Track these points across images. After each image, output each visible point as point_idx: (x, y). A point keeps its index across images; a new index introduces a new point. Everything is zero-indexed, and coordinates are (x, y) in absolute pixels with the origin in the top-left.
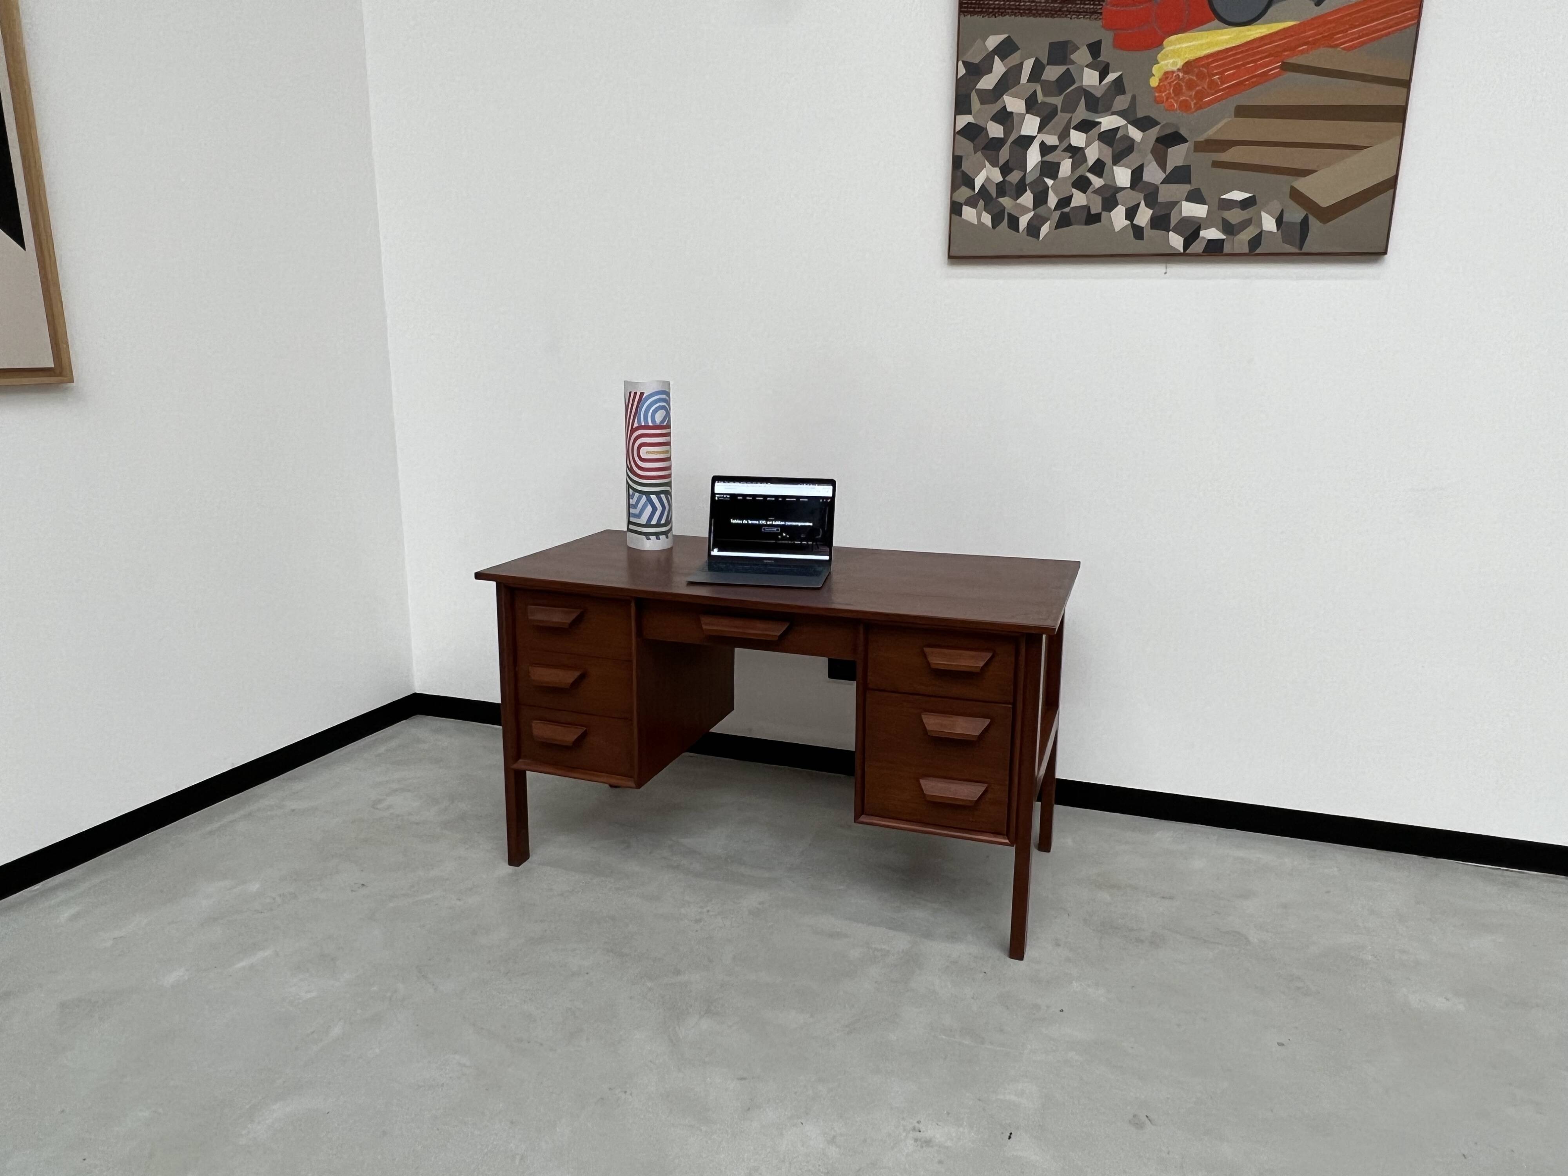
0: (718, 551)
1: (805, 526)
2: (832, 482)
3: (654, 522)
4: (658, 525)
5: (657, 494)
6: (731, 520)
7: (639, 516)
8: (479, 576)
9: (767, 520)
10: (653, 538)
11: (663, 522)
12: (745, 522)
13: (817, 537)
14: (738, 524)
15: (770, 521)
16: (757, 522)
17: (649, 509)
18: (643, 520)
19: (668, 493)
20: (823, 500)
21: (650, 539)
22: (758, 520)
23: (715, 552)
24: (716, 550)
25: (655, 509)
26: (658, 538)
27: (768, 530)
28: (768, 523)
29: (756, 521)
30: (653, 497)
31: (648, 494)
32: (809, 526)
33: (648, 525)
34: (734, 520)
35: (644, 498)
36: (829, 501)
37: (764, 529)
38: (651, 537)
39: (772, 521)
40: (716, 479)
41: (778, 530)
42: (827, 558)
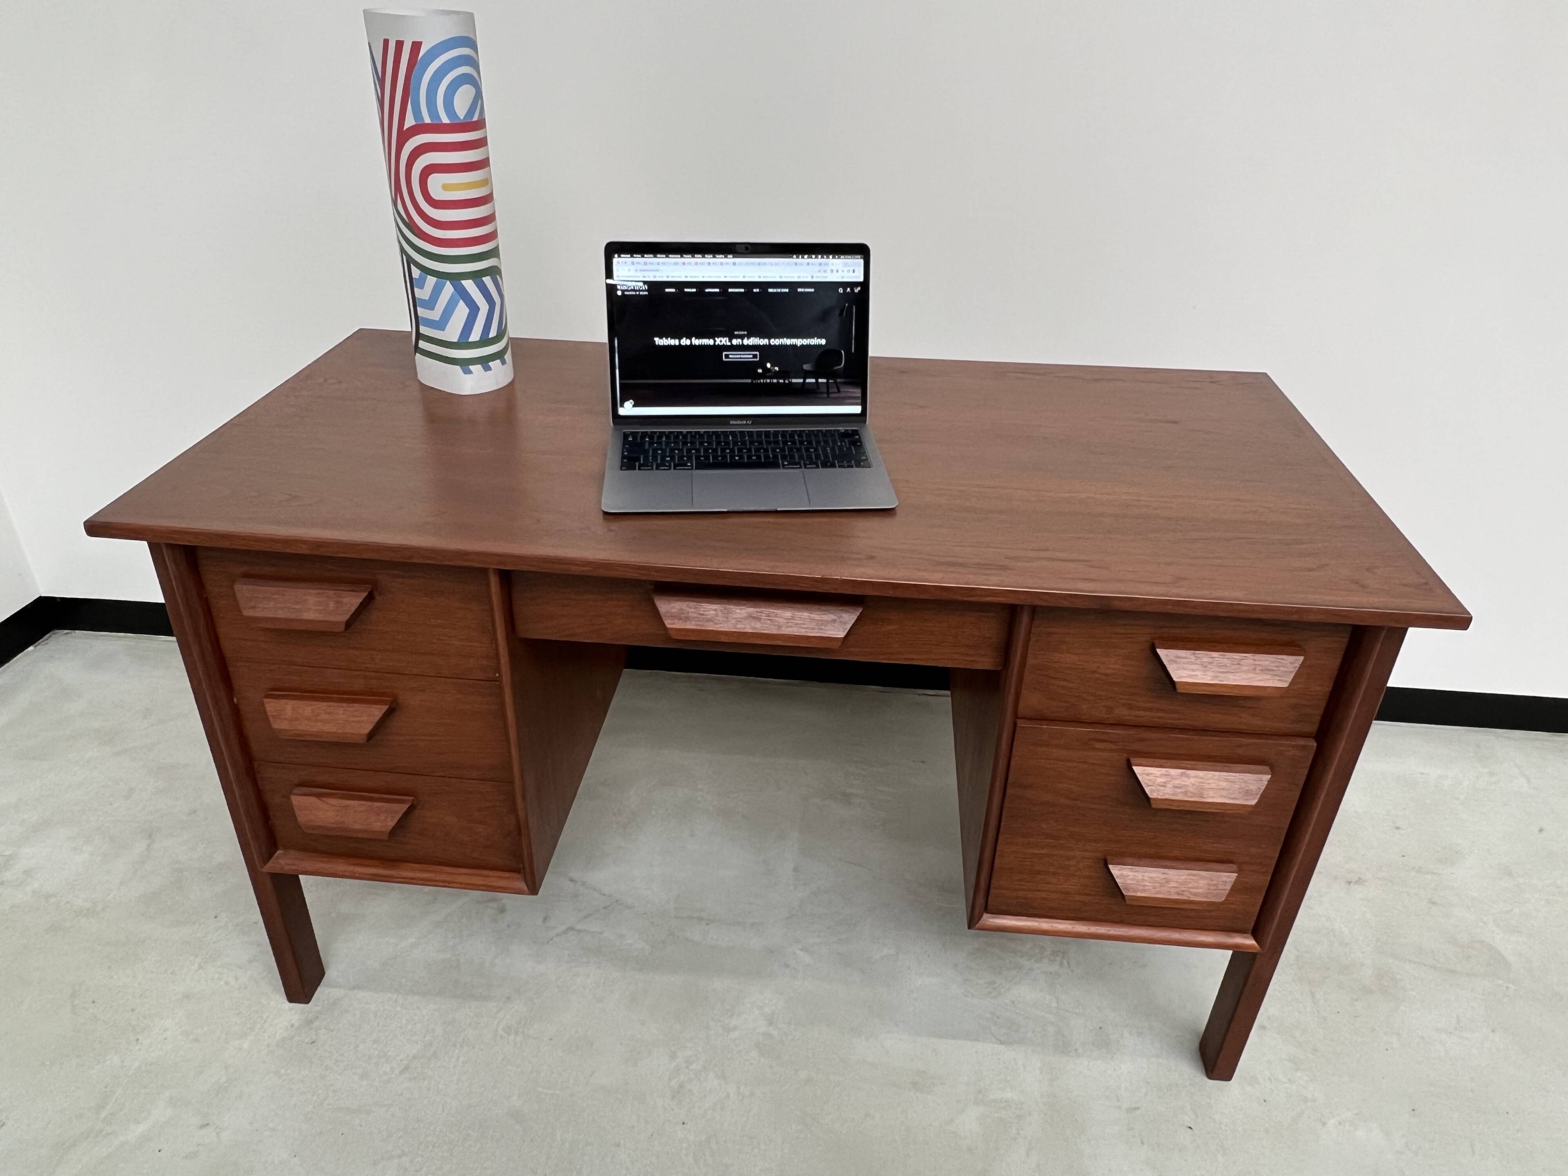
0: (634, 406)
1: (809, 346)
2: (861, 250)
3: (475, 336)
4: (485, 341)
5: (476, 276)
6: (656, 339)
7: (441, 324)
8: (95, 528)
9: (731, 337)
10: (476, 368)
11: (493, 334)
12: (685, 342)
13: (836, 368)
14: (669, 347)
15: (737, 337)
16: (711, 342)
17: (462, 311)
18: (452, 333)
19: (493, 272)
20: (845, 290)
21: (470, 372)
22: (712, 336)
23: (628, 409)
24: (629, 404)
25: (474, 309)
26: (487, 368)
27: (734, 356)
28: (735, 342)
29: (709, 338)
30: (469, 285)
31: (455, 278)
32: (820, 346)
33: (463, 343)
34: (661, 338)
35: (448, 289)
36: (857, 290)
37: (727, 356)
38: (471, 367)
39: (742, 337)
40: (614, 249)
41: (755, 356)
42: (857, 409)
